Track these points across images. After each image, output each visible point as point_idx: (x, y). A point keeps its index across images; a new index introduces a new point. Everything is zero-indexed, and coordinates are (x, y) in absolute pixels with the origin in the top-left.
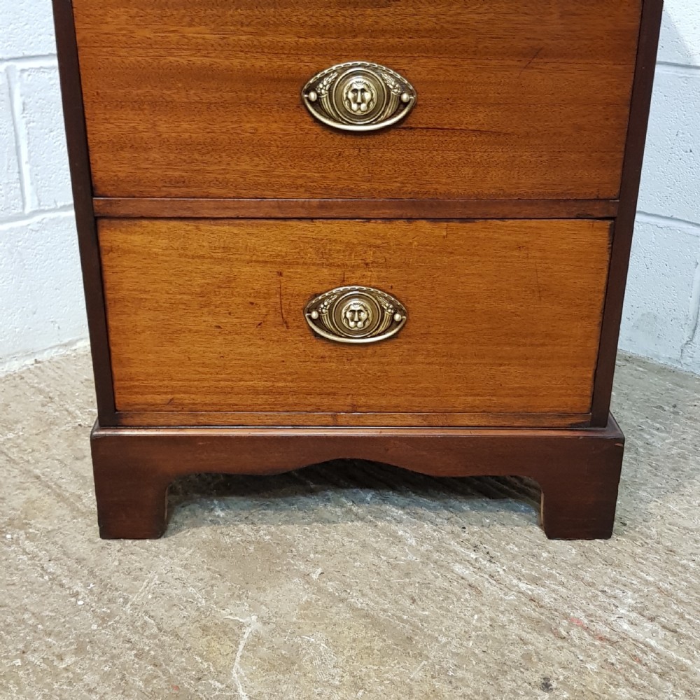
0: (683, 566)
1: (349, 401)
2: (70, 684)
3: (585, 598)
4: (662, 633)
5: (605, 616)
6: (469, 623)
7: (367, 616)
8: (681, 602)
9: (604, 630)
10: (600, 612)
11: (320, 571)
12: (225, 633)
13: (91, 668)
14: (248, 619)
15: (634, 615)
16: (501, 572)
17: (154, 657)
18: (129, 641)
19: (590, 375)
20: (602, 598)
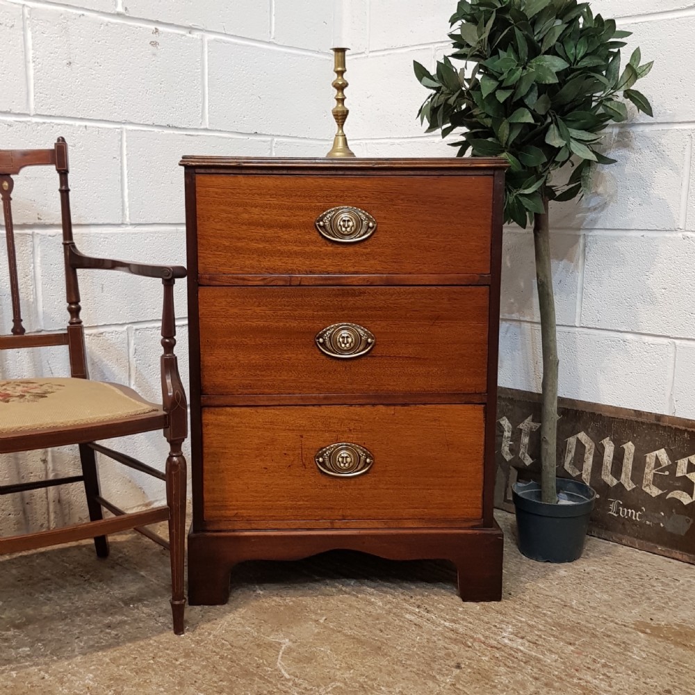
0: (544, 614)
1: (340, 513)
2: (184, 670)
3: (484, 629)
4: (527, 644)
5: (495, 637)
6: (414, 641)
7: (354, 638)
8: (541, 630)
9: (494, 643)
10: (492, 635)
11: (324, 618)
12: (271, 647)
13: (195, 664)
14: (284, 641)
15: (512, 636)
16: (434, 618)
17: (231, 658)
18: (215, 652)
19: (480, 495)
20: (494, 628)
